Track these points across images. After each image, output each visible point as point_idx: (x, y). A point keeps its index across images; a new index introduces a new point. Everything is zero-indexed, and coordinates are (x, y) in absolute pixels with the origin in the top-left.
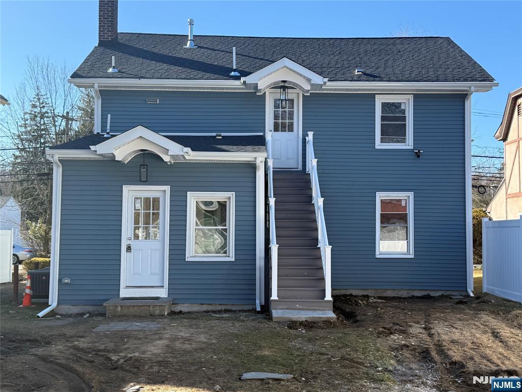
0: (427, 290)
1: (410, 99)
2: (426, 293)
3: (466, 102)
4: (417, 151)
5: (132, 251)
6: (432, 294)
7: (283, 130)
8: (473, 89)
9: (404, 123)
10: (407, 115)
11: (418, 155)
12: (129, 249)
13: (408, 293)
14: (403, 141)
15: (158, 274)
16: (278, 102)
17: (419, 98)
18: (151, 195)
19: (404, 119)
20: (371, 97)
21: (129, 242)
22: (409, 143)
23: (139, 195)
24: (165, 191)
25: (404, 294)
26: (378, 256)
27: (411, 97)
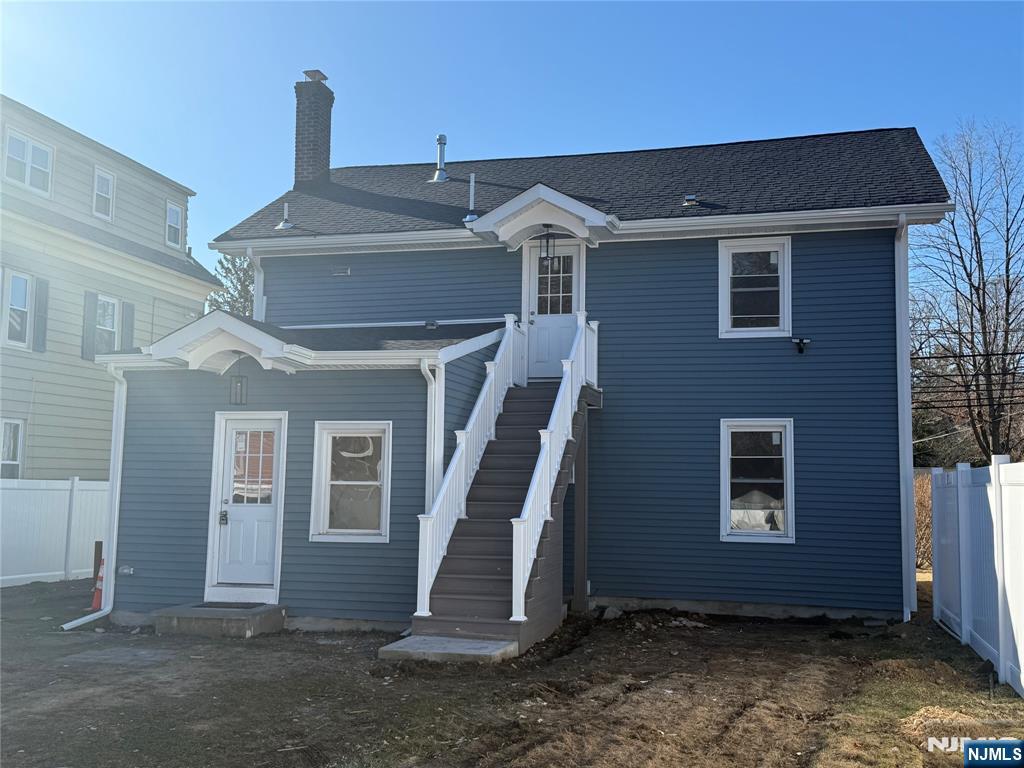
0: (823, 607)
1: (786, 246)
2: (820, 612)
3: (897, 243)
4: (798, 341)
5: (229, 522)
6: (832, 615)
7: (554, 311)
8: (903, 218)
9: (775, 289)
10: (780, 274)
11: (800, 348)
12: (224, 518)
13: (785, 611)
14: (775, 322)
15: (267, 564)
16: (545, 263)
17: (802, 241)
18: (262, 427)
19: (775, 281)
20: (710, 245)
21: (225, 508)
22: (785, 329)
23: (242, 427)
24: (281, 420)
25: (778, 613)
26: (724, 538)
27: (787, 242)
